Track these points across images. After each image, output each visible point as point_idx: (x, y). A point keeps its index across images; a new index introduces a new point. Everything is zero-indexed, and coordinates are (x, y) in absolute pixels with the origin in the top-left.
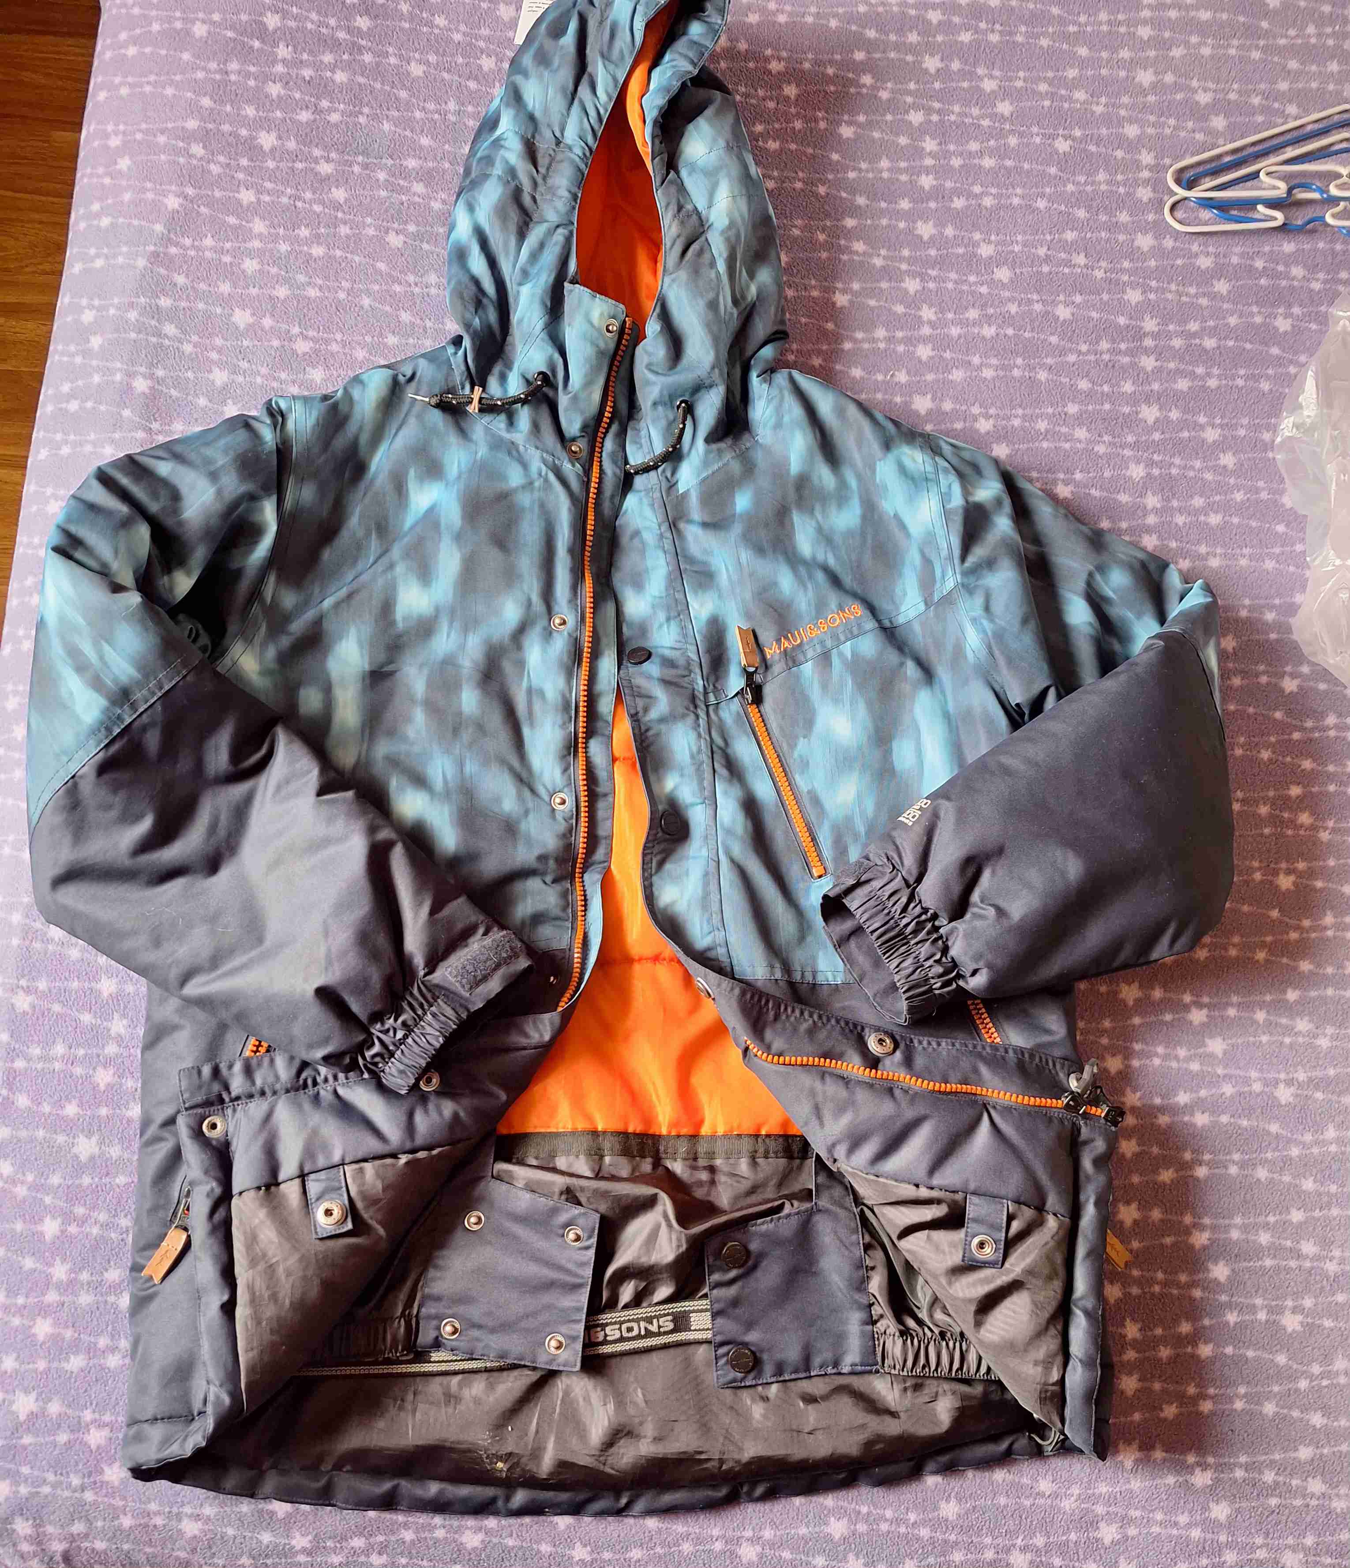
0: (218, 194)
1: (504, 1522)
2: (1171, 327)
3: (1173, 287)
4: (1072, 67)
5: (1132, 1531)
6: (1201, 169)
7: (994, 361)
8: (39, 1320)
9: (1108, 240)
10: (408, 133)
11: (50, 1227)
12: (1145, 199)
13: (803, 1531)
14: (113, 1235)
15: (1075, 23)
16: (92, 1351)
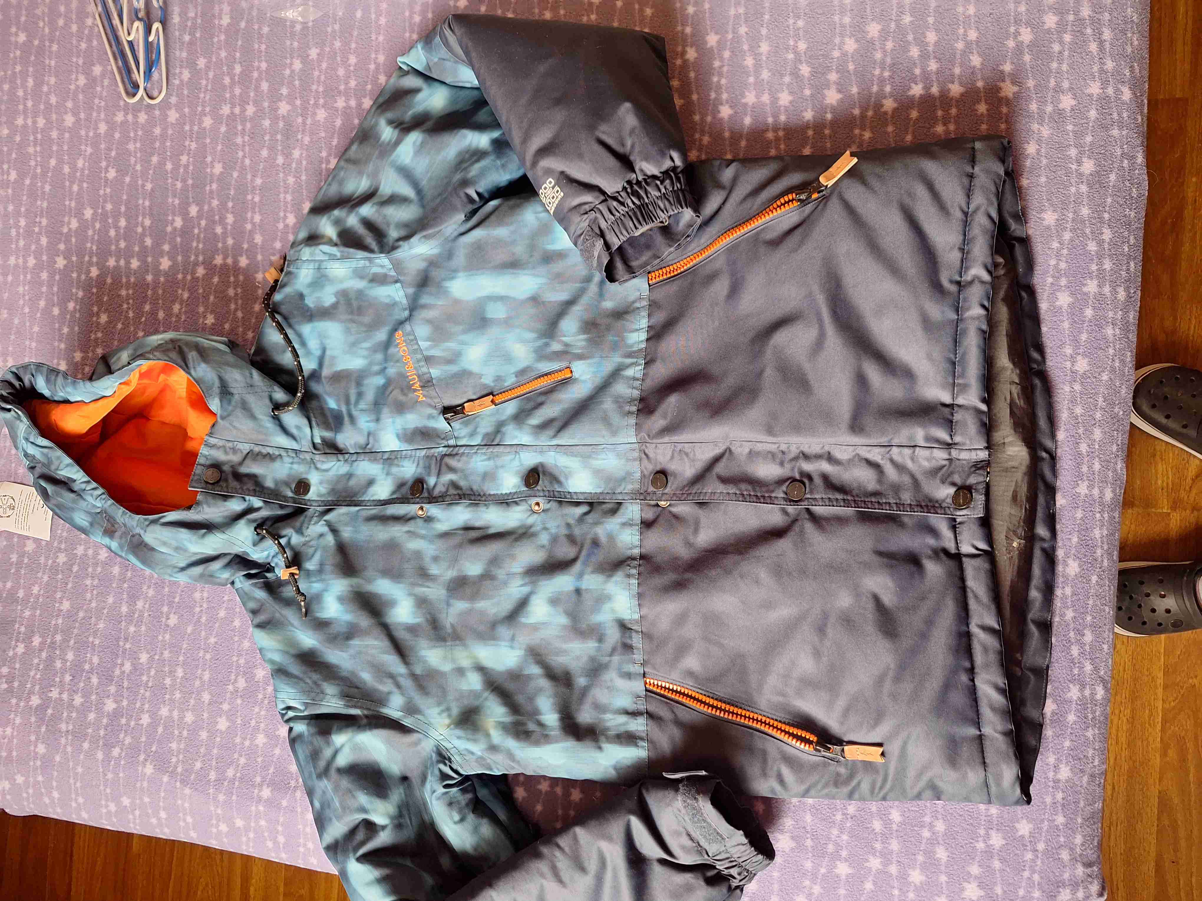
0: (143, 739)
1: (1060, 543)
2: (228, 95)
3: (202, 95)
4: (62, 168)
5: (1066, 85)
6: (126, 80)
7: (249, 215)
8: (910, 879)
9: (172, 141)
10: (105, 611)
11: (843, 869)
12: (146, 117)
13: (1066, 325)
14: (848, 825)
15: (35, 168)
16: (933, 842)
